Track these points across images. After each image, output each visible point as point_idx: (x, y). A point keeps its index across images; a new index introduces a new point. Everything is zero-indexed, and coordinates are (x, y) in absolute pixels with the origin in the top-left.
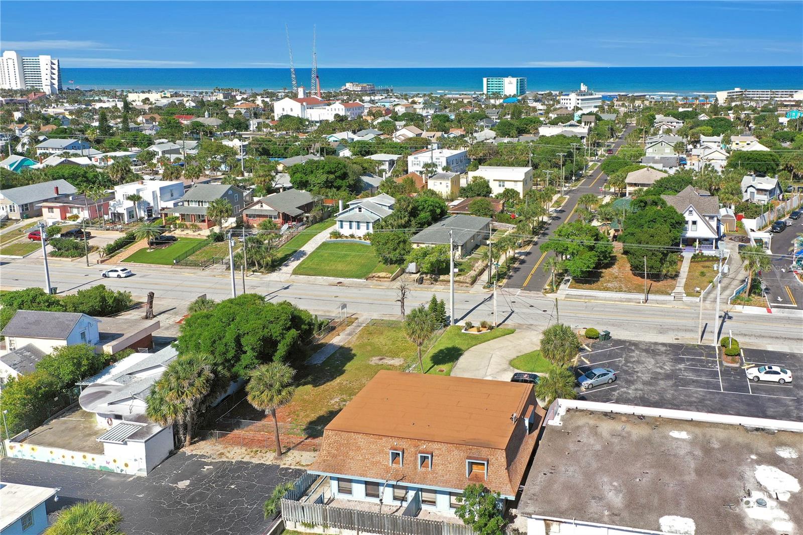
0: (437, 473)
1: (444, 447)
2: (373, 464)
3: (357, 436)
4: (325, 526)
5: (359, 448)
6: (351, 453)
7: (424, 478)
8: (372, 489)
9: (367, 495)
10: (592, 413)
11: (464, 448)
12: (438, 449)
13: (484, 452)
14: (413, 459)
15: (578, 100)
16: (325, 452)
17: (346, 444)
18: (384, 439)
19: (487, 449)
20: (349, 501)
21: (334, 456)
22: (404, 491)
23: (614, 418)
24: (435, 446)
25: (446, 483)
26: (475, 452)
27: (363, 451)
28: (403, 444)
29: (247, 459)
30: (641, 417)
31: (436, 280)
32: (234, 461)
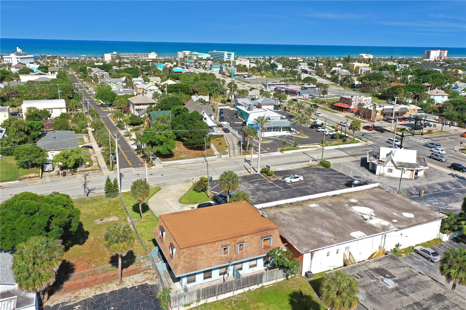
0: (247, 251)
1: (249, 237)
2: (213, 258)
3: (201, 247)
4: (198, 301)
5: (203, 253)
6: (199, 257)
7: (242, 256)
8: (208, 274)
9: (205, 278)
10: (271, 208)
11: (259, 234)
12: (246, 239)
13: (269, 233)
14: (234, 248)
15: (18, 58)
16: (182, 262)
17: (194, 253)
18: (217, 243)
19: (270, 231)
20: (195, 286)
21: (189, 262)
22: (225, 269)
23: (282, 207)
24: (245, 237)
25: (254, 254)
26: (265, 234)
27: (206, 253)
28: (228, 242)
29: (98, 293)
30: (291, 204)
31: (75, 172)
32: (91, 297)
